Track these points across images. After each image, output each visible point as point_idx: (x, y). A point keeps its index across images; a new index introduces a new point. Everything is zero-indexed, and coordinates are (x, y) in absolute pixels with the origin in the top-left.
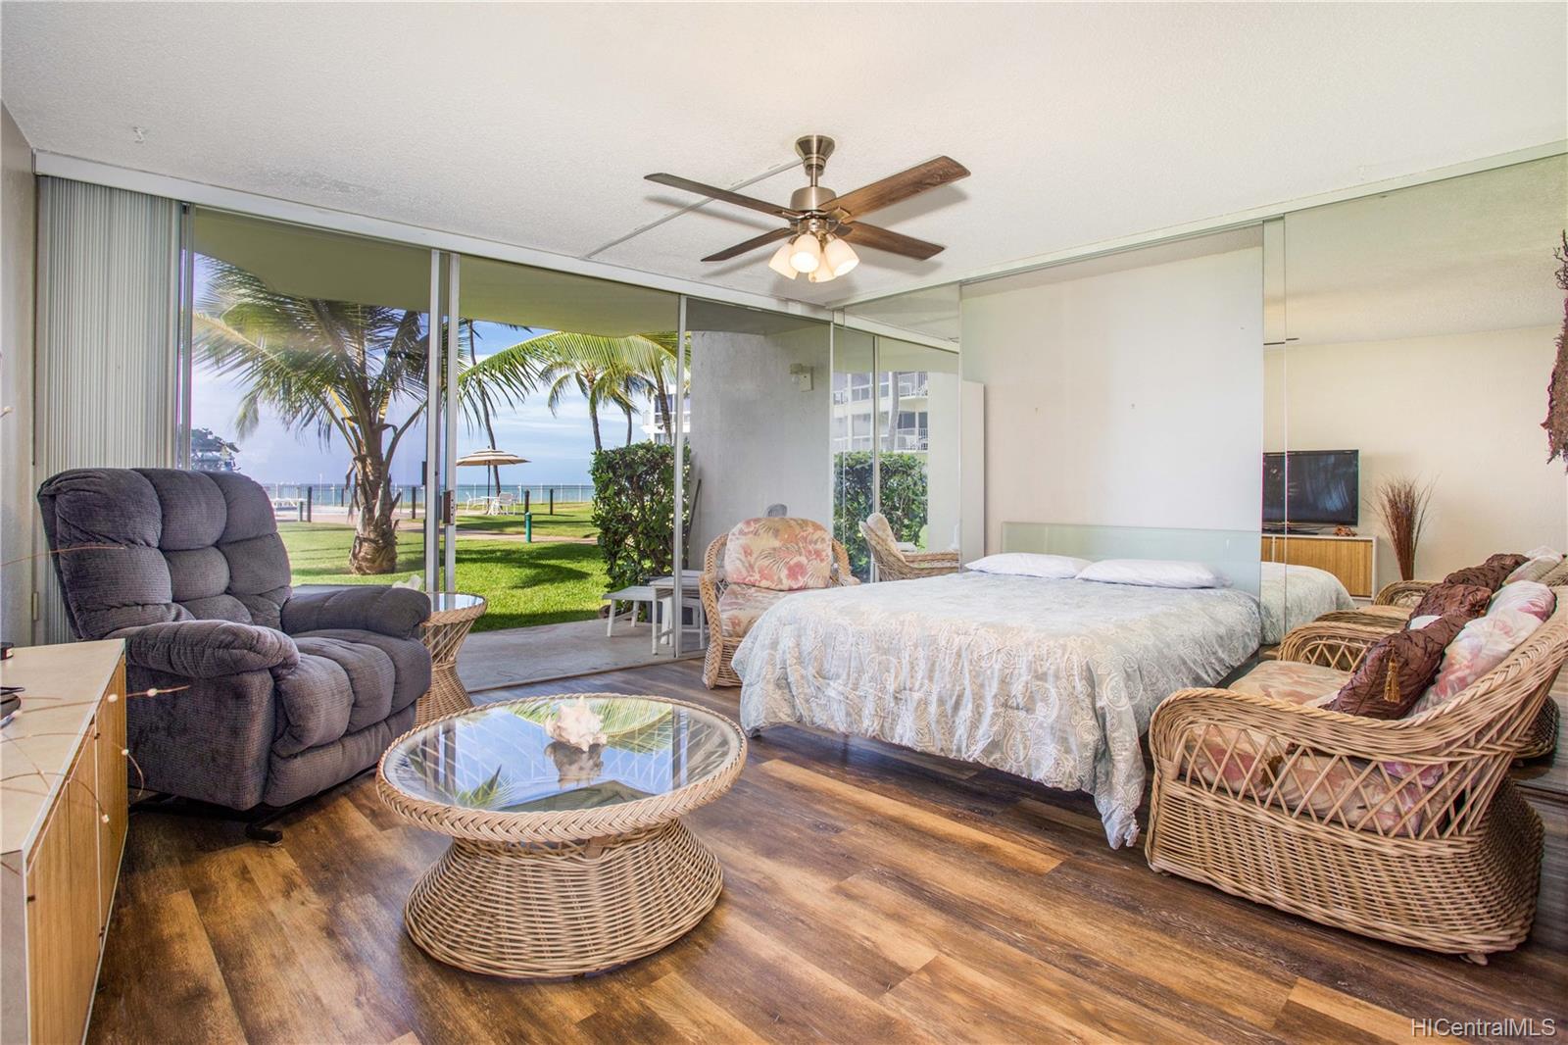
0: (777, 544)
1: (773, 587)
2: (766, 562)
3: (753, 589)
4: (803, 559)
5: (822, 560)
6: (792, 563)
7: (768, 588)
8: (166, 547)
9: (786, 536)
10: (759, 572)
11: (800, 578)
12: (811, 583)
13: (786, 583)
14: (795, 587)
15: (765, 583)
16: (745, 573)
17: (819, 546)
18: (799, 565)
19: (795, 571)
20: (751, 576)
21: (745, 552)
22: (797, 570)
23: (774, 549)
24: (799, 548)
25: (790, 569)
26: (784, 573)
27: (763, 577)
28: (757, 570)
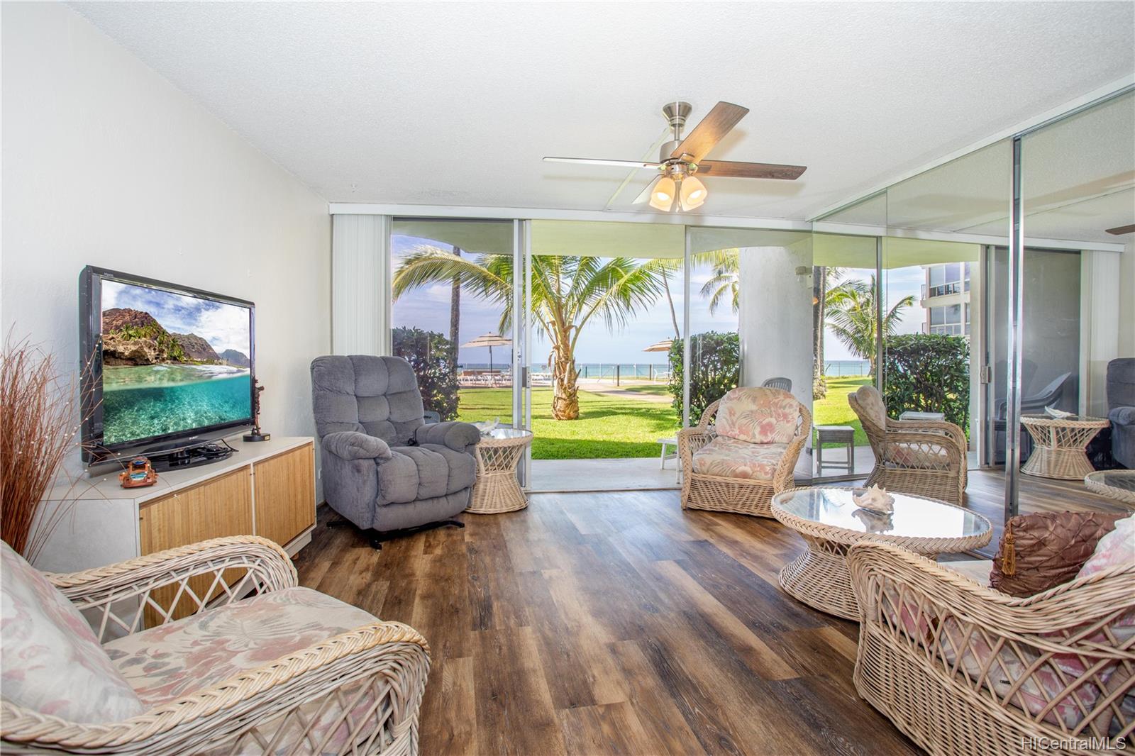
0: (754, 407)
1: (748, 440)
2: (745, 421)
3: (733, 440)
4: (773, 420)
5: (788, 422)
6: (764, 422)
7: (744, 441)
8: (359, 394)
9: (762, 402)
10: (739, 428)
11: (769, 434)
12: (777, 439)
13: (759, 438)
14: (765, 441)
15: (742, 437)
16: (728, 428)
17: (787, 410)
18: (770, 425)
19: (766, 429)
20: (733, 431)
21: (730, 413)
22: (768, 428)
23: (752, 412)
24: (771, 411)
25: (762, 427)
26: (758, 430)
27: (741, 432)
28: (737, 426)
